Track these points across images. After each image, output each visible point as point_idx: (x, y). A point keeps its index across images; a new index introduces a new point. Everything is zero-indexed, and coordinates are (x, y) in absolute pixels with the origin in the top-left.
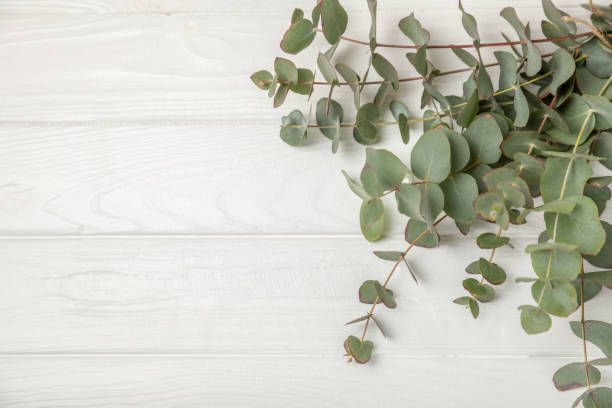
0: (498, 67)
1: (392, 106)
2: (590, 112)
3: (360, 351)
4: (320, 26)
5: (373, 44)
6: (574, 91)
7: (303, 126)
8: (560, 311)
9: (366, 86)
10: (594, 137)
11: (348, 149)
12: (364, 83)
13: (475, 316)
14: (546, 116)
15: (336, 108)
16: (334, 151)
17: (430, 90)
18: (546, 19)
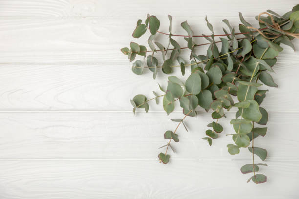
0: (221, 43)
1: (178, 58)
2: (258, 63)
3: (164, 158)
4: (148, 26)
5: (171, 35)
6: (251, 55)
7: (142, 67)
8: (243, 145)
9: (168, 51)
10: (259, 73)
11: (160, 75)
12: (168, 50)
13: (210, 145)
14: (240, 65)
15: (155, 60)
16: (154, 78)
17: (193, 54)
18: (241, 23)
